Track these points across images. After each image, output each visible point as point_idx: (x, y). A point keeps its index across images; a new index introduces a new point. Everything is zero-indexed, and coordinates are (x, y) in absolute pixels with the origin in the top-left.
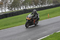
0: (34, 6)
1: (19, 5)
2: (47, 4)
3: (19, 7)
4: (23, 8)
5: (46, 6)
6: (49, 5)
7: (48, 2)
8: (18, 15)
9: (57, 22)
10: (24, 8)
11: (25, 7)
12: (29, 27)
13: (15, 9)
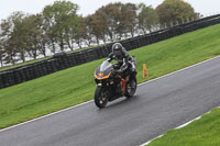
0: (94, 38)
1: (36, 42)
2: (139, 27)
3: (39, 48)
4: (53, 51)
5: (136, 35)
6: (148, 32)
7: (141, 22)
8: (35, 77)
9: (175, 92)
10: (58, 50)
11: (61, 46)
12: (109, 103)
13: (23, 58)
